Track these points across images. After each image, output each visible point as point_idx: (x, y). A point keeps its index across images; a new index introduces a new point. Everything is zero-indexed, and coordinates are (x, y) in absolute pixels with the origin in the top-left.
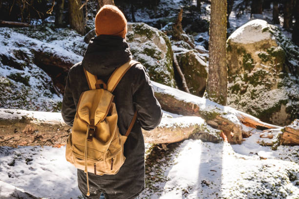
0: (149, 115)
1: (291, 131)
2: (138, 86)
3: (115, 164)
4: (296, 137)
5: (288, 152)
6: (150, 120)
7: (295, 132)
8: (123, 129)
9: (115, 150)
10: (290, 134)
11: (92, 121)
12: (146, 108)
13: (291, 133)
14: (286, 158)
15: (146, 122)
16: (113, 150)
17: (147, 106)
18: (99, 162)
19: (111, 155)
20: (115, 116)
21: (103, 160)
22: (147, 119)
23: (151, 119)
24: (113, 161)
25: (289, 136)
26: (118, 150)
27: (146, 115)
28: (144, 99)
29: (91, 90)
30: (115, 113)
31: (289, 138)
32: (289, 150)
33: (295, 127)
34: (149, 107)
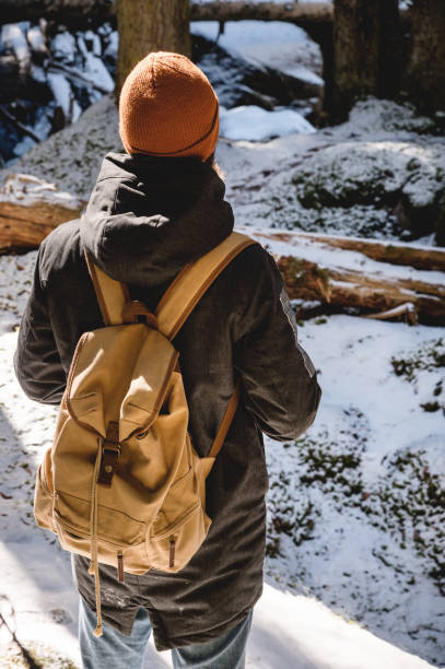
0: (282, 408)
1: (13, 214)
2: (251, 322)
3: (181, 548)
4: (30, 228)
5: (20, 273)
6: (282, 421)
7: (24, 215)
8: (204, 437)
9: (180, 511)
10: (11, 222)
11: (113, 427)
12: (272, 387)
13: (14, 218)
14: (20, 294)
15: (271, 423)
16: (173, 511)
17: (276, 381)
18: (131, 548)
19: (170, 526)
20: (180, 412)
21: (144, 541)
22: (274, 418)
23: (286, 417)
24: (173, 542)
25: (8, 227)
26: (189, 510)
27: (272, 406)
28: (267, 360)
29: (110, 325)
30: (180, 405)
31: (9, 232)
32: (20, 269)
33: (21, 199)
34: (282, 385)
